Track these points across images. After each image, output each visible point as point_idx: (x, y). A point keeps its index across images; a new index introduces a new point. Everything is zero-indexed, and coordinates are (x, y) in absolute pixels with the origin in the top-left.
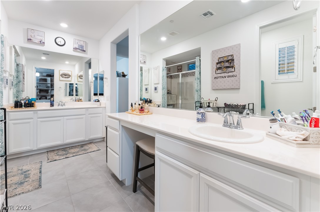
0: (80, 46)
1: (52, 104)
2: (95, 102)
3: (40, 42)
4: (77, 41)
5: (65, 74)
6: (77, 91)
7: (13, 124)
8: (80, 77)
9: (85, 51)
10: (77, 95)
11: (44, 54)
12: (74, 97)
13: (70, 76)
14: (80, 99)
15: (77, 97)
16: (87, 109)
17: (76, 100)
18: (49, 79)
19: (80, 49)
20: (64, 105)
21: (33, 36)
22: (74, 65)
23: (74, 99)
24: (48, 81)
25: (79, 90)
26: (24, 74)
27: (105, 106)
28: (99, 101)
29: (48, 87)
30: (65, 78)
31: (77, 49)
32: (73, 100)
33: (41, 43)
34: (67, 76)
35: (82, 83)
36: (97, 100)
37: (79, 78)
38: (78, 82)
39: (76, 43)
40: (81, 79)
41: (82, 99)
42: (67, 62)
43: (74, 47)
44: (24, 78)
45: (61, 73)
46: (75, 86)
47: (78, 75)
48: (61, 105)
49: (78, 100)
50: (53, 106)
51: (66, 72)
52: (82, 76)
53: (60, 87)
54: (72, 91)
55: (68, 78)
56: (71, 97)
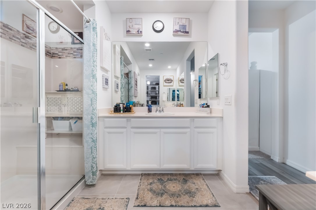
0: (181, 26)
1: (149, 108)
2: (203, 107)
3: (138, 31)
4: (177, 21)
5: (168, 79)
6: (178, 97)
7: (107, 132)
8: (182, 81)
9: (187, 32)
10: (178, 100)
11: (150, 60)
12: (176, 102)
13: (172, 81)
14: (181, 104)
15: (179, 102)
16: (193, 118)
17: (177, 105)
18: (157, 87)
19: (182, 30)
20: (162, 111)
21: (131, 27)
22: (176, 70)
23: (176, 104)
24: (156, 89)
25: (180, 96)
26: (136, 81)
27: (221, 115)
28: (208, 106)
29: (156, 94)
30: (168, 83)
31: (178, 31)
32: (175, 106)
33: (138, 33)
34: (169, 81)
35: (183, 88)
36: (205, 105)
37: (180, 82)
38: (180, 86)
39: (177, 23)
40: (182, 83)
41: (184, 104)
42: (169, 67)
43: (174, 30)
44: (136, 85)
45: (165, 79)
46: (177, 92)
47: (179, 78)
48: (159, 111)
49: (180, 105)
50: (151, 112)
51: (169, 77)
52: (183, 80)
53: (164, 93)
54: (174, 96)
55: (170, 83)
56: (173, 102)
